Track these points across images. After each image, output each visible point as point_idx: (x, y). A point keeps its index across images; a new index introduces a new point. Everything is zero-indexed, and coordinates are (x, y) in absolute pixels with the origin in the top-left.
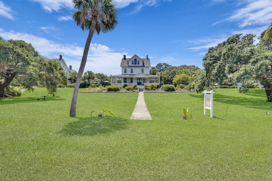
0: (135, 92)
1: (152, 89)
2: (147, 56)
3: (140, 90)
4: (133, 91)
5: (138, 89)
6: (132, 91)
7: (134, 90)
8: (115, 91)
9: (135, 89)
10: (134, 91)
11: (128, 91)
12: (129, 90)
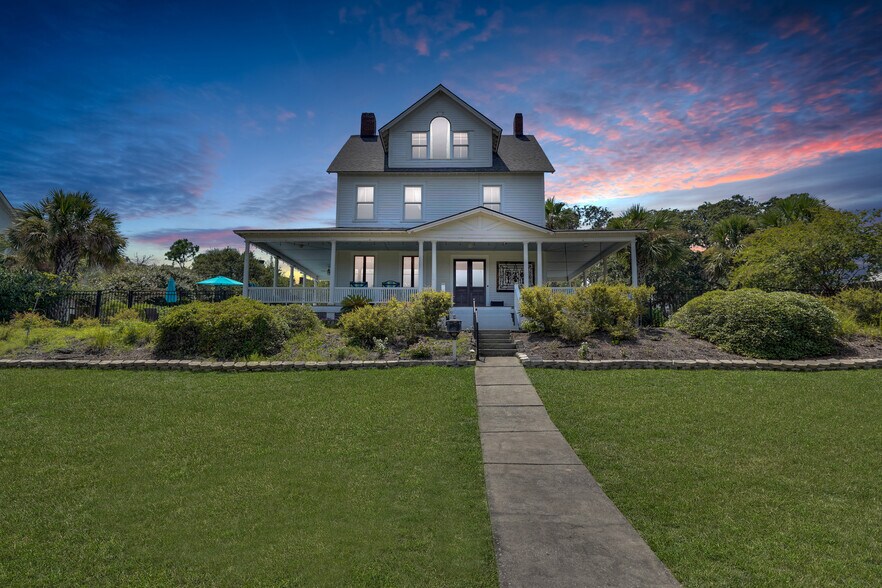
0: (428, 367)
1: (600, 333)
2: (519, 119)
3: (486, 345)
4: (415, 348)
5: (465, 337)
6: (404, 356)
7: (422, 345)
8: (229, 357)
9: (437, 334)
10: (423, 356)
11: (359, 357)
12: (371, 345)
